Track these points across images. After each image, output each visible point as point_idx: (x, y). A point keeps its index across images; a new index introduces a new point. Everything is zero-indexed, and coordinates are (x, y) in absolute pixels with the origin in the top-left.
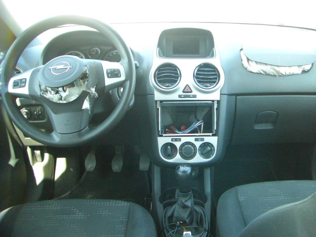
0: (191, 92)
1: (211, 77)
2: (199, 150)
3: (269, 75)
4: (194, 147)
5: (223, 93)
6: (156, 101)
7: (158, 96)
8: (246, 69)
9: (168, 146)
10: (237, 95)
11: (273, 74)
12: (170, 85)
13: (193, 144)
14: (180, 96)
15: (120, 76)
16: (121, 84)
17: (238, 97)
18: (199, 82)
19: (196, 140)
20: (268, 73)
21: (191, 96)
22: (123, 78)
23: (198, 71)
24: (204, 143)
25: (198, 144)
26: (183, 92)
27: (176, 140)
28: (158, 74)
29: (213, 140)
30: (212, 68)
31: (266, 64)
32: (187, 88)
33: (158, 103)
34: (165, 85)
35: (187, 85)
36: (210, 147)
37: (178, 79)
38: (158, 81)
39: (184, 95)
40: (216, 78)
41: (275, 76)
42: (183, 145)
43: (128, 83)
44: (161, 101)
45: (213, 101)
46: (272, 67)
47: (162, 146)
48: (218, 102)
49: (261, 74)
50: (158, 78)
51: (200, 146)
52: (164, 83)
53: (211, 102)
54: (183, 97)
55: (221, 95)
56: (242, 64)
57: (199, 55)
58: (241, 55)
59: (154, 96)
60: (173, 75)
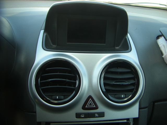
0: (97, 108)
10: (155, 102)
12: (62, 97)
21: (97, 115)
30: (128, 68)
32: (90, 101)
35: (90, 97)
39: (85, 114)
40: (133, 85)
44: (48, 123)
48: (135, 120)
52: (51, 94)
53: (126, 121)
54: (83, 116)
55: (141, 110)
56: (163, 58)
57: (105, 44)
58: (160, 46)
59: (35, 114)
60: (67, 80)
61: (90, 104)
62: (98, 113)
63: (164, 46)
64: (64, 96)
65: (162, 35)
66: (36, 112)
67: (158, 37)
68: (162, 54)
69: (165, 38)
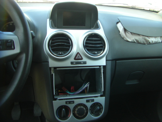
0: (82, 59)
1: (98, 46)
2: (90, 109)
3: (140, 43)
4: (85, 107)
5: (108, 59)
6: (50, 68)
7: (52, 64)
8: (123, 38)
9: (63, 108)
10: (116, 60)
11: (143, 43)
12: (63, 53)
13: (85, 105)
14: (72, 63)
15: (14, 48)
16: (16, 57)
17: (117, 61)
18: (88, 50)
19: (88, 101)
20: (140, 41)
21: (82, 63)
22: (17, 50)
23: (87, 40)
24: (94, 104)
25: (89, 105)
26: (75, 59)
27: (70, 103)
28: (52, 43)
29: (101, 100)
30: (99, 38)
31: (139, 35)
32: (78, 55)
33: (52, 69)
34: (58, 53)
35: (78, 53)
36: (99, 106)
37: (70, 47)
38: (52, 49)
39: (76, 62)
40: (102, 47)
41: (144, 44)
42: (76, 106)
43: (24, 56)
44: (55, 68)
45: (100, 66)
46: (144, 37)
47: (57, 109)
48: (104, 67)
49: (134, 42)
50: (52, 47)
51: (91, 106)
52: (57, 52)
53: (99, 67)
54: (75, 63)
55: (107, 61)
56: (120, 34)
57: (85, 27)
58: (118, 27)
59: (48, 63)
60: (66, 44)
61: (79, 57)
62: (83, 62)
63: (120, 27)
64: (64, 52)
65: (120, 22)
66: (48, 62)
67: (117, 23)
68: (119, 32)
69: (121, 23)
